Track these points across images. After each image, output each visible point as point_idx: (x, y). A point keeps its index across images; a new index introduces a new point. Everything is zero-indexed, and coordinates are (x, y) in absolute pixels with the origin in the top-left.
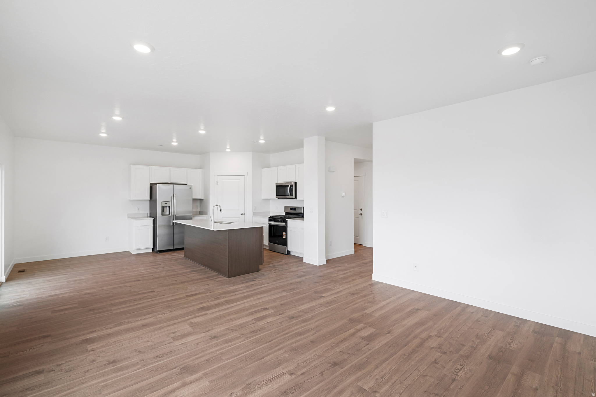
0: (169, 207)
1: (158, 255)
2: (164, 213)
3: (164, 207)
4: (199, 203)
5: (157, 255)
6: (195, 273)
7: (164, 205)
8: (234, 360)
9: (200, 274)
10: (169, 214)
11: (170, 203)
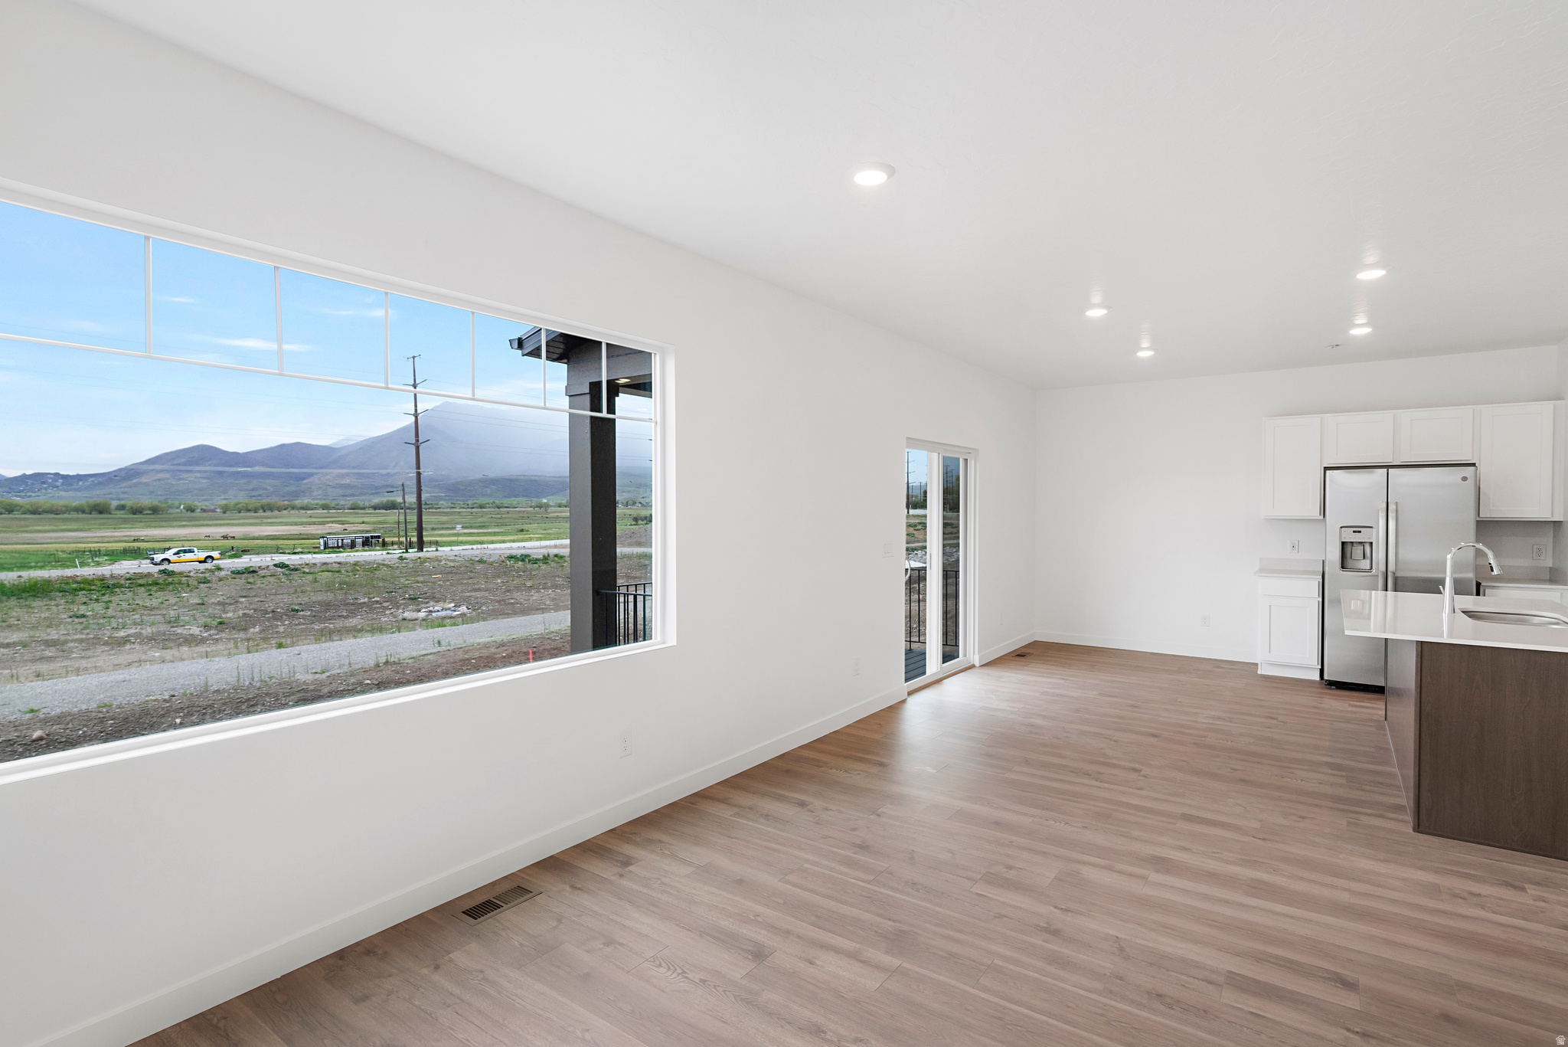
0: (1371, 543)
1: (1330, 694)
2: (1349, 563)
3: (1352, 543)
4: (1552, 531)
5: (1326, 694)
6: (1330, 771)
7: (1349, 536)
8: (988, 1001)
9: (1343, 781)
10: (1372, 568)
11: (1374, 530)
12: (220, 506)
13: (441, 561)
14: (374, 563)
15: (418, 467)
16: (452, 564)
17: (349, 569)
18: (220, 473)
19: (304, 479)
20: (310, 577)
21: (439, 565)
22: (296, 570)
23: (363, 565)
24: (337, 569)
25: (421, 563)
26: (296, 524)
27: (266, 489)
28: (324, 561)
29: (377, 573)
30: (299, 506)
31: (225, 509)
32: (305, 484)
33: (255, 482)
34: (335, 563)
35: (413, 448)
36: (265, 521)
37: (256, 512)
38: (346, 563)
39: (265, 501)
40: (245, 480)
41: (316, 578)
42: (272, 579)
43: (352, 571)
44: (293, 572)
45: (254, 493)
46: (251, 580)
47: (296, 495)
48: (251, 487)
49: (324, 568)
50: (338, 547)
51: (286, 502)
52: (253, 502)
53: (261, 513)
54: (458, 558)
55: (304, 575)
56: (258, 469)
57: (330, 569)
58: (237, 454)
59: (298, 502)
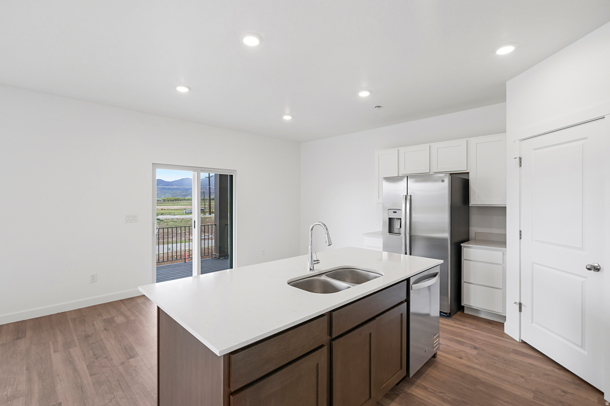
7: (393, 216)
11: (401, 211)
12: (163, 199)
13: (212, 218)
14: (189, 219)
15: (209, 185)
17: (180, 221)
18: (164, 188)
19: (189, 190)
20: (166, 224)
21: (211, 220)
22: (162, 221)
23: (185, 219)
24: (176, 221)
25: (205, 219)
26: (184, 205)
27: (177, 193)
28: (172, 218)
29: (189, 222)
30: (187, 199)
31: (164, 200)
32: (189, 192)
33: (174, 191)
34: (176, 219)
35: (208, 179)
36: (175, 204)
37: (173, 201)
38: (180, 219)
39: (176, 198)
40: (171, 191)
41: (167, 224)
43: (181, 222)
44: (161, 222)
45: (174, 195)
47: (186, 195)
48: (173, 193)
49: (172, 220)
50: (189, 213)
51: (183, 198)
52: (172, 198)
53: (175, 202)
56: (175, 187)
57: (173, 221)
58: (169, 182)
59: (187, 198)
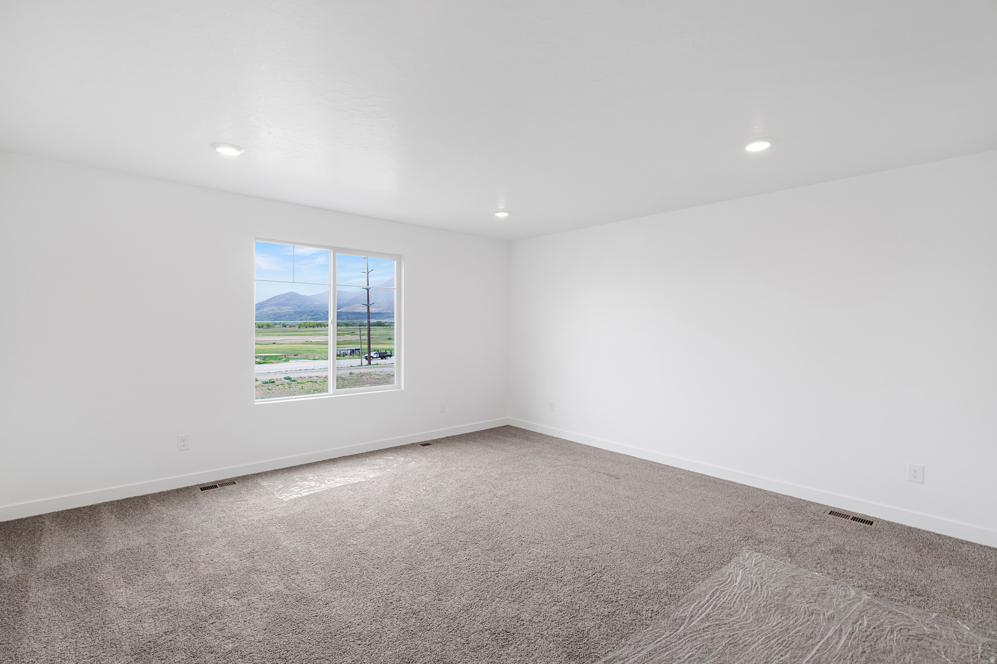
16: (377, 377)
42: (281, 387)
46: (270, 388)
54: (381, 373)
55: (298, 384)
